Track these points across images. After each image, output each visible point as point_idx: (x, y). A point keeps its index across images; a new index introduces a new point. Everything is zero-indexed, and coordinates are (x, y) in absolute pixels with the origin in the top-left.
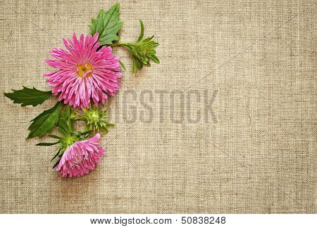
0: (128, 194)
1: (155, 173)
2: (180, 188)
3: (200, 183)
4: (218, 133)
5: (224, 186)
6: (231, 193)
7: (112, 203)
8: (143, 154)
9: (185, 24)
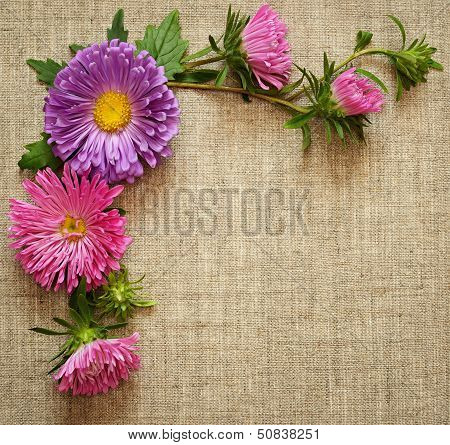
0: (219, 319)
1: (262, 282)
2: (304, 306)
3: (338, 298)
4: (367, 215)
5: (379, 303)
6: (389, 313)
7: (191, 334)
8: (242, 252)
9: (308, 32)
